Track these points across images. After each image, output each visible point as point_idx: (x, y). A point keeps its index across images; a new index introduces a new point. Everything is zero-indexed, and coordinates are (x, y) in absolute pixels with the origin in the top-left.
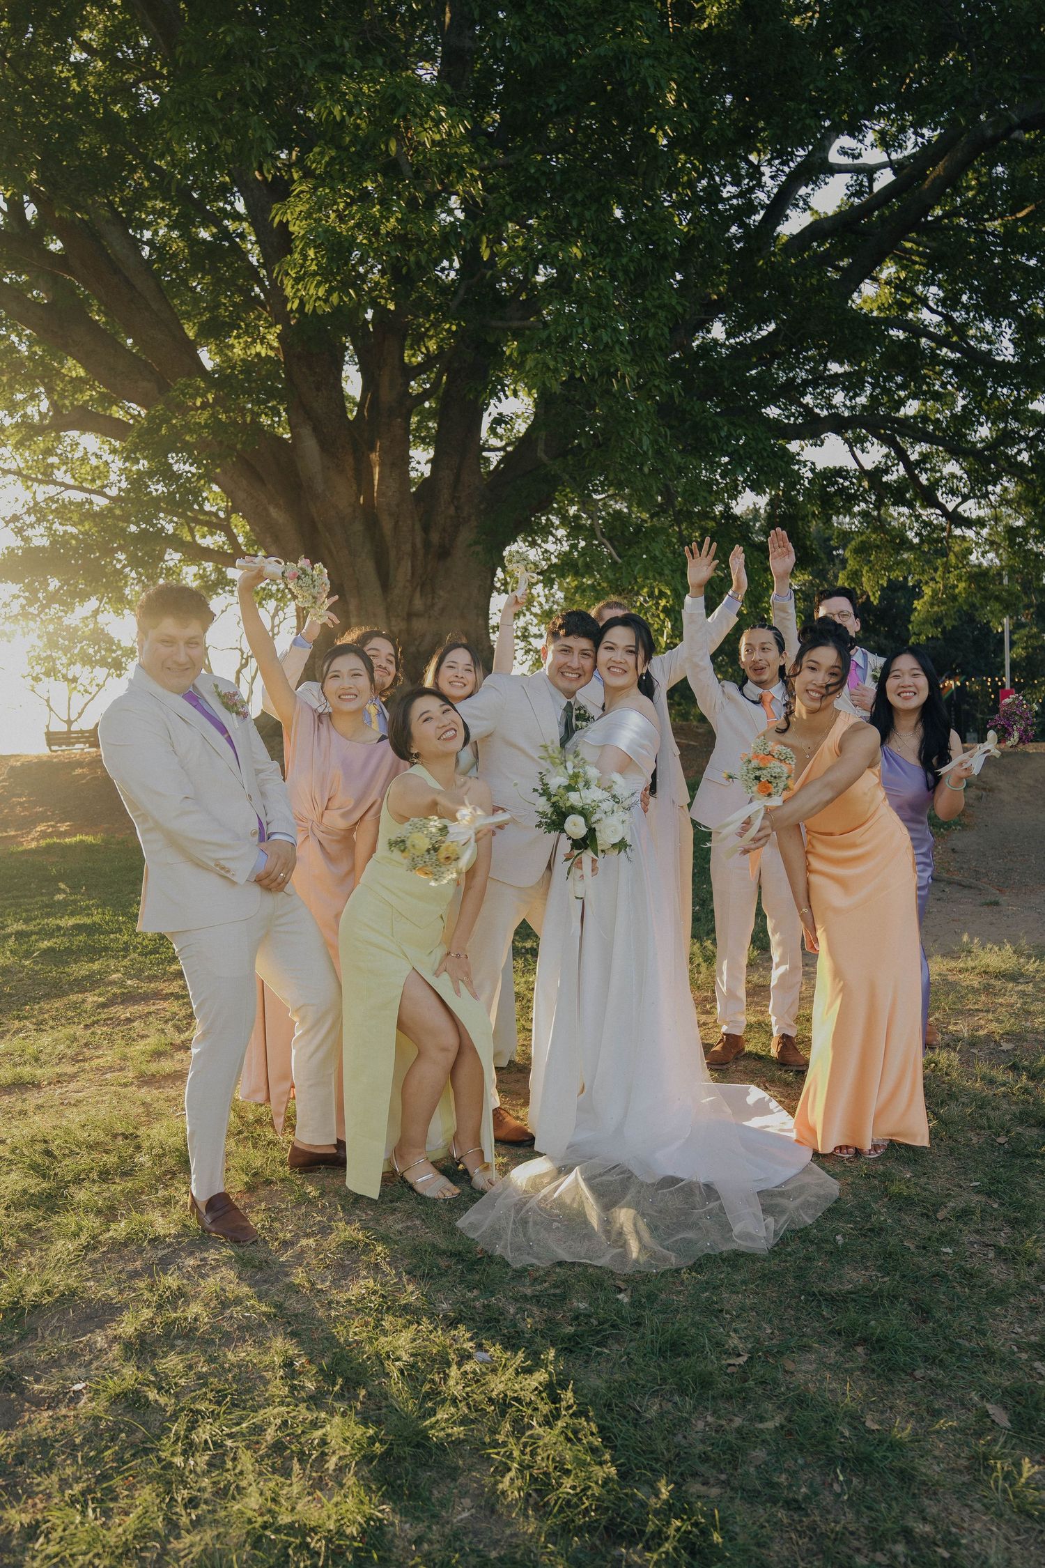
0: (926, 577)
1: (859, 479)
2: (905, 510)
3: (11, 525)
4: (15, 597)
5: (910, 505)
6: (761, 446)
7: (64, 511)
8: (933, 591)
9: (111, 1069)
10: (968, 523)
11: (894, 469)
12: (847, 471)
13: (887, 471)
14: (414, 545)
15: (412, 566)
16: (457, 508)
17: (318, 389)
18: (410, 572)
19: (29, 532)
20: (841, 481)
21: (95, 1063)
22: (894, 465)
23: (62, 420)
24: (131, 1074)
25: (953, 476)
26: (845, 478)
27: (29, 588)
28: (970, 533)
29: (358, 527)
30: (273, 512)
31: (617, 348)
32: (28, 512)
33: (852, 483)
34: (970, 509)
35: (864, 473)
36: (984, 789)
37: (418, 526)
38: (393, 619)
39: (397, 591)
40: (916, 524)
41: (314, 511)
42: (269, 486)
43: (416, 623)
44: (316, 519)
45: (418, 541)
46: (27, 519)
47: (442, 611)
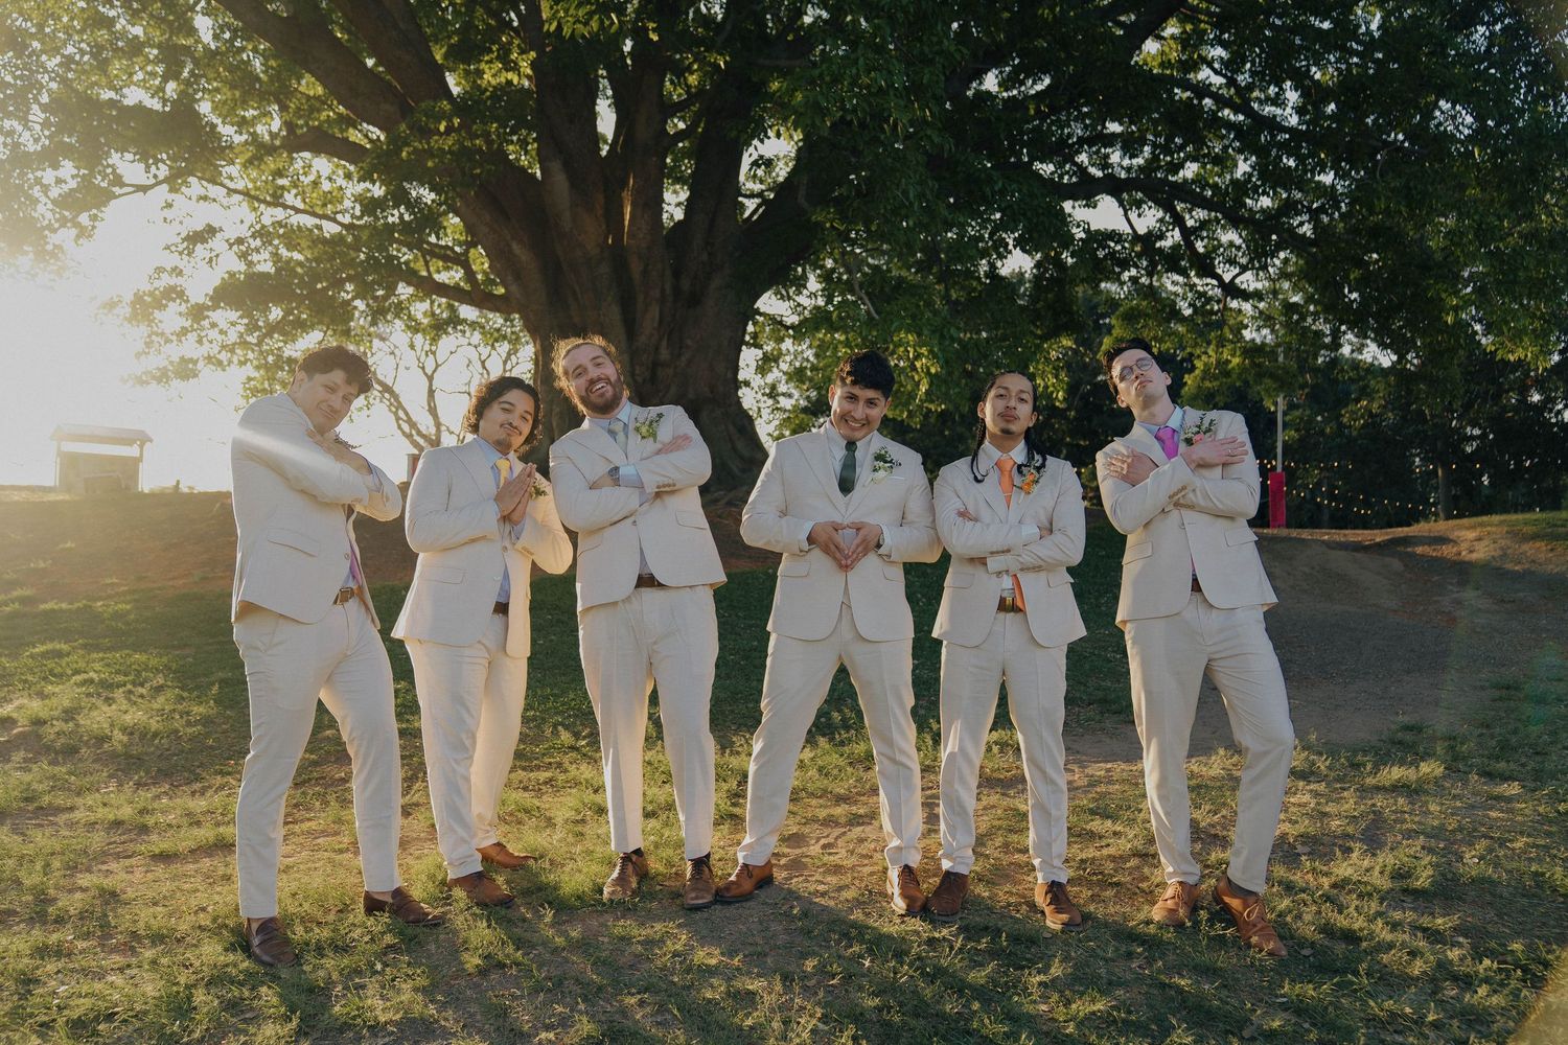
0: (1198, 351)
1: (1131, 242)
2: (1181, 279)
3: (235, 247)
4: (233, 324)
5: (1183, 273)
6: (1036, 202)
7: (292, 237)
8: (1205, 364)
9: (324, 833)
10: (1245, 295)
11: (1169, 234)
12: (1120, 235)
13: (1162, 237)
14: (663, 291)
15: (661, 313)
16: (709, 254)
17: (571, 122)
18: (657, 318)
19: (255, 257)
20: (1112, 244)
21: (306, 826)
22: (1168, 230)
23: (294, 141)
24: (346, 840)
25: (1231, 244)
26: (1116, 243)
27: (248, 315)
28: (1247, 307)
29: (604, 269)
30: (516, 248)
31: (892, 93)
32: (254, 236)
33: (1123, 247)
34: (1249, 281)
35: (1136, 238)
37: (668, 272)
38: (637, 368)
39: (643, 339)
40: (1189, 295)
41: (559, 249)
42: (513, 221)
43: (661, 374)
44: (561, 258)
45: (668, 286)
46: (252, 243)
47: (690, 361)
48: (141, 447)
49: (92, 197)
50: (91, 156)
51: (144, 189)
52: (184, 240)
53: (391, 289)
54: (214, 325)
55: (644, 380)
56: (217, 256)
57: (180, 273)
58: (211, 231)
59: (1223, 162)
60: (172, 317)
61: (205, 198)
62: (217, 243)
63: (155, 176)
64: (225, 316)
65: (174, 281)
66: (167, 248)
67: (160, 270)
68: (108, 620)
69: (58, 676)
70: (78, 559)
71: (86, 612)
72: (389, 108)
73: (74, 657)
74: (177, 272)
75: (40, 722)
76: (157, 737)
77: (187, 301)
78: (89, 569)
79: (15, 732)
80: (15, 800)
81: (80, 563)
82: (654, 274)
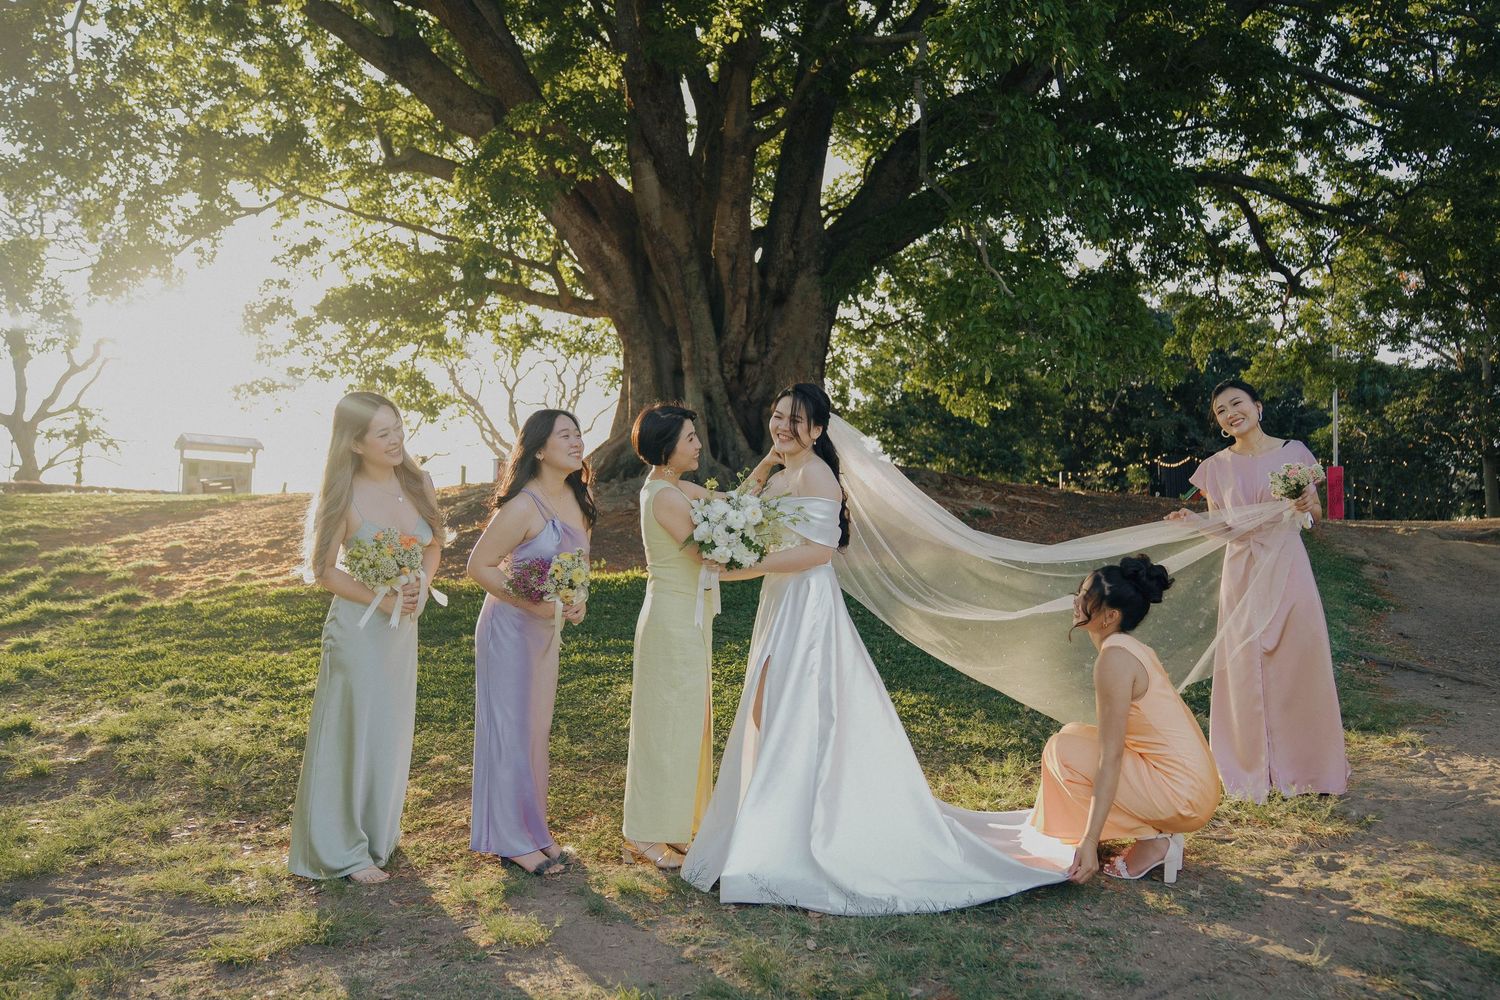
0: (1255, 347)
3: (338, 259)
4: (337, 337)
7: (389, 249)
8: (1262, 360)
14: (751, 288)
15: (748, 312)
16: (795, 253)
17: (662, 121)
18: (744, 319)
19: (354, 269)
27: (351, 326)
29: (694, 267)
30: (606, 248)
32: (355, 248)
36: (1383, 566)
37: (755, 270)
38: (726, 365)
39: (731, 336)
40: (1246, 293)
41: (649, 249)
42: (604, 222)
43: (749, 371)
44: (651, 258)
45: (755, 285)
46: (354, 255)
47: (776, 359)
48: (254, 454)
49: (210, 222)
50: (210, 188)
51: (257, 211)
52: (291, 252)
53: (480, 302)
54: (318, 338)
55: (732, 378)
56: (321, 268)
57: (286, 286)
58: (316, 243)
59: (1287, 160)
60: (280, 330)
61: (311, 224)
62: (322, 256)
63: (267, 198)
64: (333, 332)
65: (283, 293)
66: (275, 259)
67: (269, 282)
68: (207, 618)
69: (148, 682)
70: (186, 556)
71: (186, 610)
72: (482, 117)
73: (168, 660)
74: (284, 284)
75: (117, 739)
76: (245, 761)
77: (294, 315)
78: (195, 566)
79: (89, 751)
80: (68, 850)
81: (187, 560)
82: (743, 271)
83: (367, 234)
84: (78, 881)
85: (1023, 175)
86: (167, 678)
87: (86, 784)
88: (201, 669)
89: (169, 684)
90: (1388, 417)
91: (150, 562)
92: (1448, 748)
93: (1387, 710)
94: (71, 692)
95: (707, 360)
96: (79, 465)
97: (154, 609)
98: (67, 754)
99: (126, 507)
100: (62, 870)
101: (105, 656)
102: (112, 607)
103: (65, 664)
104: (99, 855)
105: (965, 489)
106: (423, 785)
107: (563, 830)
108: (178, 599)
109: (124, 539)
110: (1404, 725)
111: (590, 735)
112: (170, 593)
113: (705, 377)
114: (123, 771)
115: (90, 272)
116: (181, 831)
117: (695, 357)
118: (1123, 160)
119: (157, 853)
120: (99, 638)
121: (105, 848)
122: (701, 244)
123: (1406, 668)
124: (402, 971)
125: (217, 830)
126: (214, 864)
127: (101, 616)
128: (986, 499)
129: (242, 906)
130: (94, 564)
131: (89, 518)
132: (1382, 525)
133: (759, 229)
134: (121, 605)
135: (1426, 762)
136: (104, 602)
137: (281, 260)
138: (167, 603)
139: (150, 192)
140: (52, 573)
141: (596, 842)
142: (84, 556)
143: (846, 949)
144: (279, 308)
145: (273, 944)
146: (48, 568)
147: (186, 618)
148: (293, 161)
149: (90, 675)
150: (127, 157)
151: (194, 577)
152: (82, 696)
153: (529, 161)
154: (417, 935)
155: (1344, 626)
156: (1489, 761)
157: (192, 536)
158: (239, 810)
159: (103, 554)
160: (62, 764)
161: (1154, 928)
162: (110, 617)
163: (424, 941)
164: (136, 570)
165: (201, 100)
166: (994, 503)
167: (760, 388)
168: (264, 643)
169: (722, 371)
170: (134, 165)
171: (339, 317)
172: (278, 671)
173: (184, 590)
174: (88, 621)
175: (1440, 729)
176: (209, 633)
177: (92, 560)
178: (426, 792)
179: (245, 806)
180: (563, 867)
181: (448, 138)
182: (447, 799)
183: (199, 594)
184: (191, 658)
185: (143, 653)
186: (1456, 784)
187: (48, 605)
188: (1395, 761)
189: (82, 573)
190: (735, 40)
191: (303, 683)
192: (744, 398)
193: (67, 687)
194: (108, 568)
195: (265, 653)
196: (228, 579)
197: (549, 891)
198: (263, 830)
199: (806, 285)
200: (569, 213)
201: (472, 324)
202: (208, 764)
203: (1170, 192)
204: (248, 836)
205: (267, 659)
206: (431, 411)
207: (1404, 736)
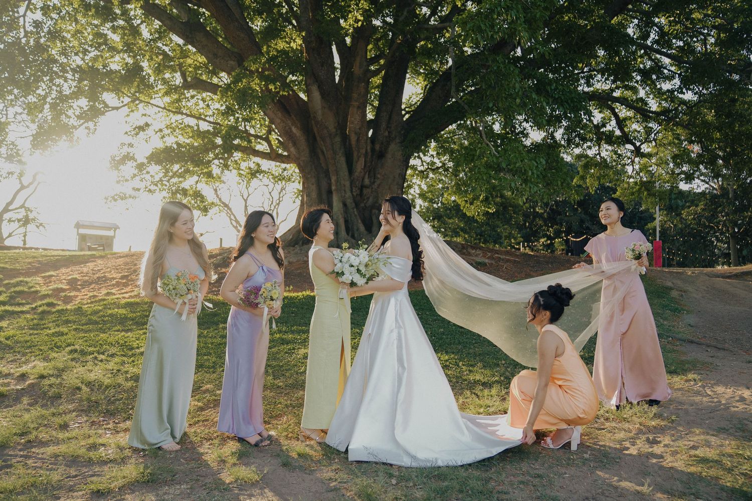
0: (619, 181)
3: (158, 133)
4: (157, 172)
7: (185, 128)
14: (366, 150)
15: (365, 162)
16: (389, 132)
17: (322, 66)
18: (363, 164)
19: (166, 138)
27: (164, 167)
29: (338, 139)
30: (294, 130)
32: (167, 128)
36: (681, 291)
37: (369, 141)
38: (354, 188)
39: (357, 174)
40: (614, 156)
41: (315, 130)
42: (293, 116)
43: (365, 191)
44: (316, 135)
45: (369, 148)
46: (166, 132)
47: (379, 185)
48: (115, 231)
49: (93, 113)
50: (93, 96)
51: (117, 108)
52: (135, 129)
53: (231, 155)
54: (148, 173)
55: (357, 195)
56: (150, 137)
57: (132, 146)
58: (147, 125)
60: (129, 169)
61: (145, 115)
62: (150, 131)
63: (122, 102)
64: (155, 169)
65: (130, 150)
66: (126, 133)
67: (123, 144)
68: (90, 315)
69: (58, 347)
70: (79, 283)
71: (79, 311)
72: (232, 62)
73: (69, 336)
74: (131, 145)
75: (42, 377)
76: (108, 388)
77: (136, 161)
78: (84, 288)
79: (27, 383)
80: (15, 434)
81: (80, 285)
82: (363, 141)
83: (173, 121)
84: (20, 450)
85: (504, 95)
86: (69, 345)
87: (25, 400)
88: (86, 341)
89: (69, 348)
90: (684, 216)
91: (60, 286)
92: (712, 382)
93: (683, 363)
94: (19, 352)
95: (344, 186)
96: (25, 236)
97: (62, 310)
98: (16, 385)
99: (48, 258)
100: (12, 445)
101: (36, 334)
102: (41, 309)
103: (16, 338)
104: (32, 437)
105: (474, 251)
106: (199, 401)
107: (269, 424)
108: (75, 305)
109: (47, 274)
110: (690, 370)
111: (283, 375)
112: (71, 302)
113: (343, 194)
114: (45, 393)
115: (31, 138)
116: (74, 424)
117: (339, 184)
118: (553, 88)
119: (61, 435)
120: (34, 325)
121: (35, 433)
122: (342, 127)
123: (692, 342)
124: (186, 496)
125: (93, 423)
126: (91, 441)
127: (35, 314)
128: (484, 256)
129: (104, 462)
130: (32, 287)
131: (30, 263)
132: (680, 270)
133: (371, 120)
134: (45, 308)
135: (701, 389)
136: (36, 307)
137: (129, 133)
138: (69, 307)
139: (63, 98)
140: (9, 291)
141: (286, 430)
142: (27, 283)
143: (411, 484)
144: (128, 157)
145: (120, 482)
146: (8, 289)
147: (79, 314)
148: (136, 84)
149: (29, 344)
150: (51, 80)
151: (83, 294)
152: (24, 355)
153: (256, 85)
154: (195, 477)
155: (662, 321)
156: (732, 388)
157: (82, 273)
158: (104, 413)
159: (37, 282)
160: (13, 389)
161: (565, 473)
162: (40, 314)
163: (198, 480)
164: (53, 290)
165: (89, 52)
166: (488, 258)
167: (371, 200)
168: (118, 327)
169: (352, 192)
170: (54, 85)
171: (159, 162)
172: (126, 342)
173: (78, 300)
174: (28, 316)
175: (708, 372)
176: (90, 322)
177: (31, 285)
178: (200, 404)
179: (108, 411)
180: (269, 442)
181: (214, 73)
182: (210, 408)
183: (85, 302)
184: (81, 335)
185: (56, 332)
186: (716, 400)
187: (8, 308)
188: (686, 389)
189: (26, 292)
190: (359, 26)
191: (138, 348)
192: (362, 205)
193: (17, 350)
194: (39, 289)
195: (119, 333)
196: (100, 295)
197: (262, 455)
198: (117, 423)
199: (394, 149)
200: (275, 112)
201: (226, 166)
202: (88, 390)
203: (576, 104)
204: (109, 426)
205: (120, 336)
206: (205, 210)
207: (690, 376)
